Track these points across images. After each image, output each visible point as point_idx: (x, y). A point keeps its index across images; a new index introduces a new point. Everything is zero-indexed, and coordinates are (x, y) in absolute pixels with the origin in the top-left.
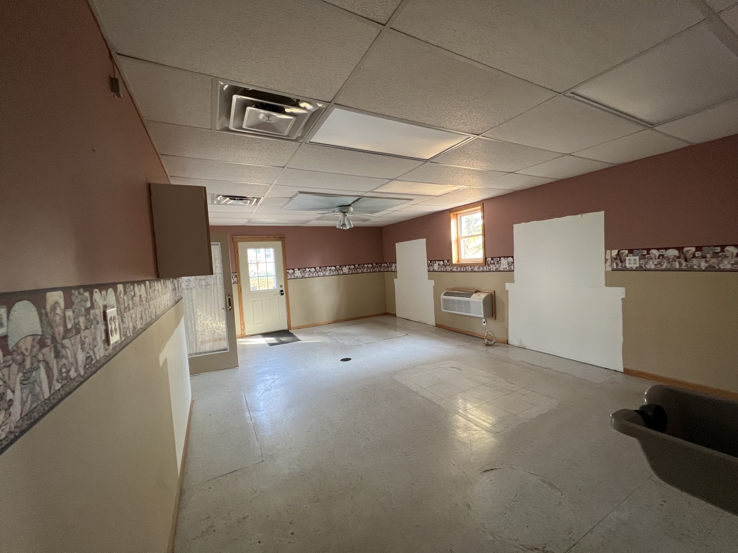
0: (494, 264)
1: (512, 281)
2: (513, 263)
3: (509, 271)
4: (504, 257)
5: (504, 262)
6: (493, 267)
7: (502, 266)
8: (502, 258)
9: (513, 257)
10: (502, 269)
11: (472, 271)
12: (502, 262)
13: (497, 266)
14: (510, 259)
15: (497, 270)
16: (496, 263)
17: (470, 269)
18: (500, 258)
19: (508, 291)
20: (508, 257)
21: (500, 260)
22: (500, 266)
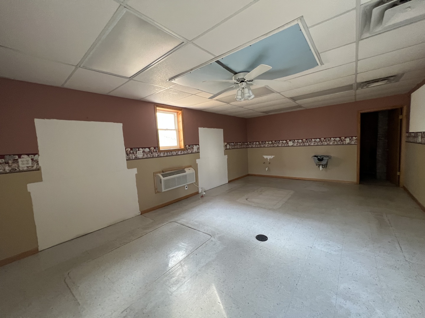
0: (190, 149)
1: (199, 158)
2: (199, 148)
3: (197, 153)
4: (195, 145)
5: (195, 148)
6: (190, 151)
7: (194, 150)
8: (194, 146)
9: (199, 145)
10: (194, 152)
11: (177, 155)
12: (194, 147)
13: (192, 150)
14: (198, 146)
15: (192, 153)
16: (191, 148)
17: (175, 153)
18: (193, 145)
19: (197, 164)
20: (197, 145)
21: (193, 147)
22: (193, 150)
